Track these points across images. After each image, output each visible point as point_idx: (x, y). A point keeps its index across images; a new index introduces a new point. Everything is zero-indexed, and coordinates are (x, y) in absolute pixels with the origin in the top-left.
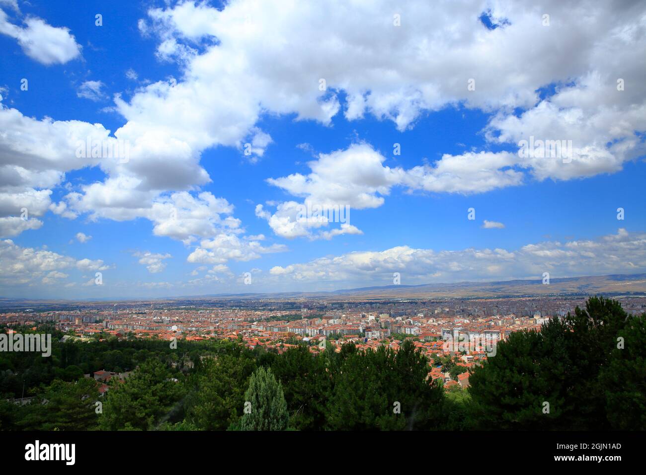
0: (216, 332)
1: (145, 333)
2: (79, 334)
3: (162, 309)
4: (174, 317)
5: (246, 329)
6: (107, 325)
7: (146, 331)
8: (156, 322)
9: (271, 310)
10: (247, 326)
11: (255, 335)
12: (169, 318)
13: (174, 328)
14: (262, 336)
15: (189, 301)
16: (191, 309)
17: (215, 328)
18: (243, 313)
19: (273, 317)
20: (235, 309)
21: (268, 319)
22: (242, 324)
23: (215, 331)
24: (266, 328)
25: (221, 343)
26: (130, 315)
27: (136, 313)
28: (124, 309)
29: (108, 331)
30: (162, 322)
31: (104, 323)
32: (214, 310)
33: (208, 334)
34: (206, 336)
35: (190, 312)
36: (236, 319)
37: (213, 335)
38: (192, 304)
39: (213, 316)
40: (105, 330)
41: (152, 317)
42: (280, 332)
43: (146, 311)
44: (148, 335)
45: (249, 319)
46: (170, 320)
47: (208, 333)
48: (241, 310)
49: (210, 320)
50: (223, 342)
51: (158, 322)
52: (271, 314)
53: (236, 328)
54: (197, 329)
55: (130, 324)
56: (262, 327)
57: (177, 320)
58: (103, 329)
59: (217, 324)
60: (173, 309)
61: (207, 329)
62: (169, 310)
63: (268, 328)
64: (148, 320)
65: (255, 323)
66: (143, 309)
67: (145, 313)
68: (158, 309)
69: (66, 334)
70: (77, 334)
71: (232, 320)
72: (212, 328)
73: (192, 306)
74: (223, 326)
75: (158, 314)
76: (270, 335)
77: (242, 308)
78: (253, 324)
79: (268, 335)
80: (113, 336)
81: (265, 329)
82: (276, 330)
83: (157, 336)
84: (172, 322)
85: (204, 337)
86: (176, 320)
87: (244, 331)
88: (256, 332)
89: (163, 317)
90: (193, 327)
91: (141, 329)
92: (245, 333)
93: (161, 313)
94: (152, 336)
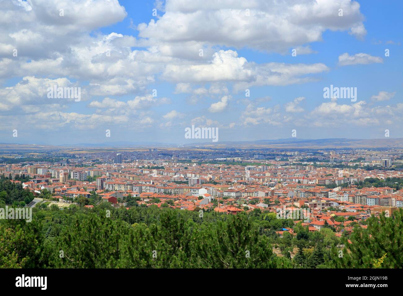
0: (267, 201)
1: (154, 198)
2: (57, 197)
3: (190, 162)
4: (206, 175)
5: (318, 198)
6: (102, 185)
7: (155, 196)
8: (177, 182)
9: (368, 168)
10: (321, 193)
11: (331, 209)
12: (198, 175)
13: (202, 192)
14: (345, 211)
15: (232, 149)
16: (233, 163)
17: (267, 194)
18: (319, 171)
19: (371, 181)
20: (306, 165)
21: (361, 183)
22: (312, 189)
23: (265, 199)
24: (354, 199)
25: (264, 218)
26: (140, 170)
27: (149, 167)
28: (131, 162)
29: (102, 193)
30: (187, 183)
31: (98, 182)
32: (271, 165)
33: (253, 203)
34: (249, 206)
35: (233, 168)
36: (305, 181)
37: (261, 205)
38: (237, 155)
39: (268, 174)
40: (98, 191)
41: (171, 174)
42: (377, 207)
43: (164, 164)
44: (158, 201)
45: (327, 182)
46: (198, 180)
47: (255, 201)
48: (316, 166)
49: (263, 181)
50: (267, 217)
51: (180, 183)
52: (369, 176)
53: (302, 195)
54: (238, 194)
55: (136, 184)
56: (346, 196)
57: (210, 179)
58: (96, 190)
59: (272, 189)
60: (206, 163)
61: (254, 195)
62: (199, 164)
63: (358, 199)
64: (166, 178)
65: (336, 189)
66: (160, 161)
67: (162, 168)
68: (183, 162)
69: (37, 195)
70: (54, 197)
71: (299, 182)
72: (261, 194)
73: (236, 159)
74: (280, 192)
75: (182, 169)
76: (358, 211)
77: (318, 163)
78: (331, 191)
79: (355, 211)
80: (104, 201)
81: (351, 200)
82: (371, 202)
83: (172, 204)
84: (202, 183)
85: (247, 208)
86: (208, 180)
87: (314, 201)
88: (335, 205)
89: (189, 175)
90: (232, 191)
91: (151, 191)
92: (315, 205)
93: (186, 168)
94: (163, 203)
